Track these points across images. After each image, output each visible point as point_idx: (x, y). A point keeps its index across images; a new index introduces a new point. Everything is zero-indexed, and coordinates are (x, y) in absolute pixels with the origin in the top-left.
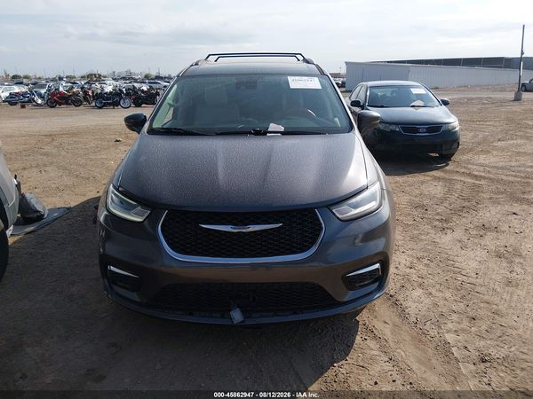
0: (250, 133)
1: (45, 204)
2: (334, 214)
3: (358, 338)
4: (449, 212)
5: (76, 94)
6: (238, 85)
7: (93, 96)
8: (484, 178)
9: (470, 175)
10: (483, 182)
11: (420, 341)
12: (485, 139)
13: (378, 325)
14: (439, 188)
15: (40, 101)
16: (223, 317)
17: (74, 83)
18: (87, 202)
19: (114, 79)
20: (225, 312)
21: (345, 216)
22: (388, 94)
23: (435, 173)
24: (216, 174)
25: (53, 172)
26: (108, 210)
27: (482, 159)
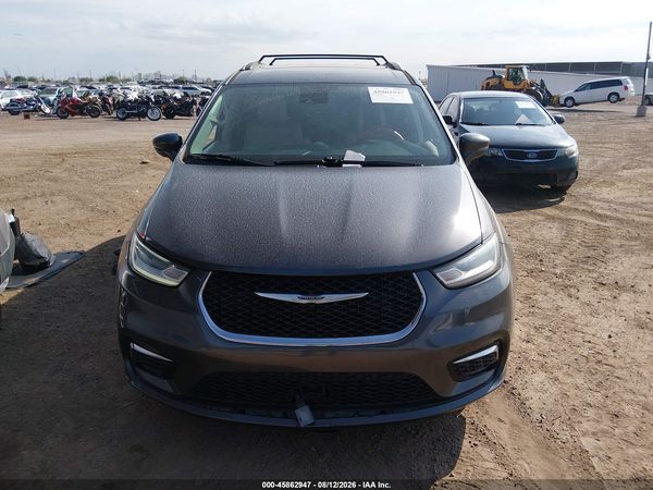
0: (321, 164)
1: (50, 246)
2: (438, 279)
3: (465, 443)
4: (570, 263)
5: (92, 102)
6: (304, 98)
7: (114, 105)
8: (611, 218)
9: (592, 214)
10: (609, 224)
11: (548, 448)
12: (606, 167)
13: (491, 423)
14: (554, 230)
15: (48, 110)
16: (285, 416)
17: (91, 88)
18: (105, 245)
19: (141, 83)
20: (289, 410)
21: (453, 281)
22: (486, 108)
23: (548, 211)
24: (278, 223)
25: (62, 203)
26: (130, 268)
27: (605, 192)
